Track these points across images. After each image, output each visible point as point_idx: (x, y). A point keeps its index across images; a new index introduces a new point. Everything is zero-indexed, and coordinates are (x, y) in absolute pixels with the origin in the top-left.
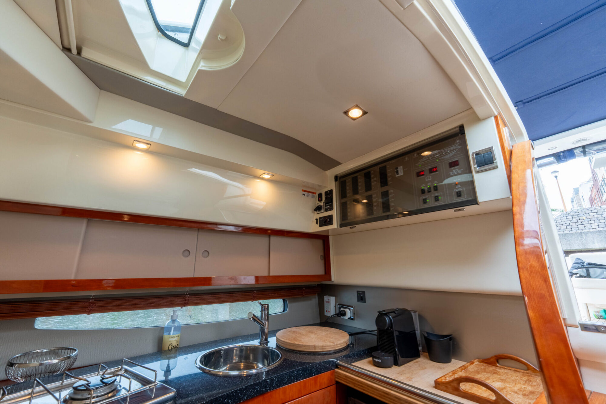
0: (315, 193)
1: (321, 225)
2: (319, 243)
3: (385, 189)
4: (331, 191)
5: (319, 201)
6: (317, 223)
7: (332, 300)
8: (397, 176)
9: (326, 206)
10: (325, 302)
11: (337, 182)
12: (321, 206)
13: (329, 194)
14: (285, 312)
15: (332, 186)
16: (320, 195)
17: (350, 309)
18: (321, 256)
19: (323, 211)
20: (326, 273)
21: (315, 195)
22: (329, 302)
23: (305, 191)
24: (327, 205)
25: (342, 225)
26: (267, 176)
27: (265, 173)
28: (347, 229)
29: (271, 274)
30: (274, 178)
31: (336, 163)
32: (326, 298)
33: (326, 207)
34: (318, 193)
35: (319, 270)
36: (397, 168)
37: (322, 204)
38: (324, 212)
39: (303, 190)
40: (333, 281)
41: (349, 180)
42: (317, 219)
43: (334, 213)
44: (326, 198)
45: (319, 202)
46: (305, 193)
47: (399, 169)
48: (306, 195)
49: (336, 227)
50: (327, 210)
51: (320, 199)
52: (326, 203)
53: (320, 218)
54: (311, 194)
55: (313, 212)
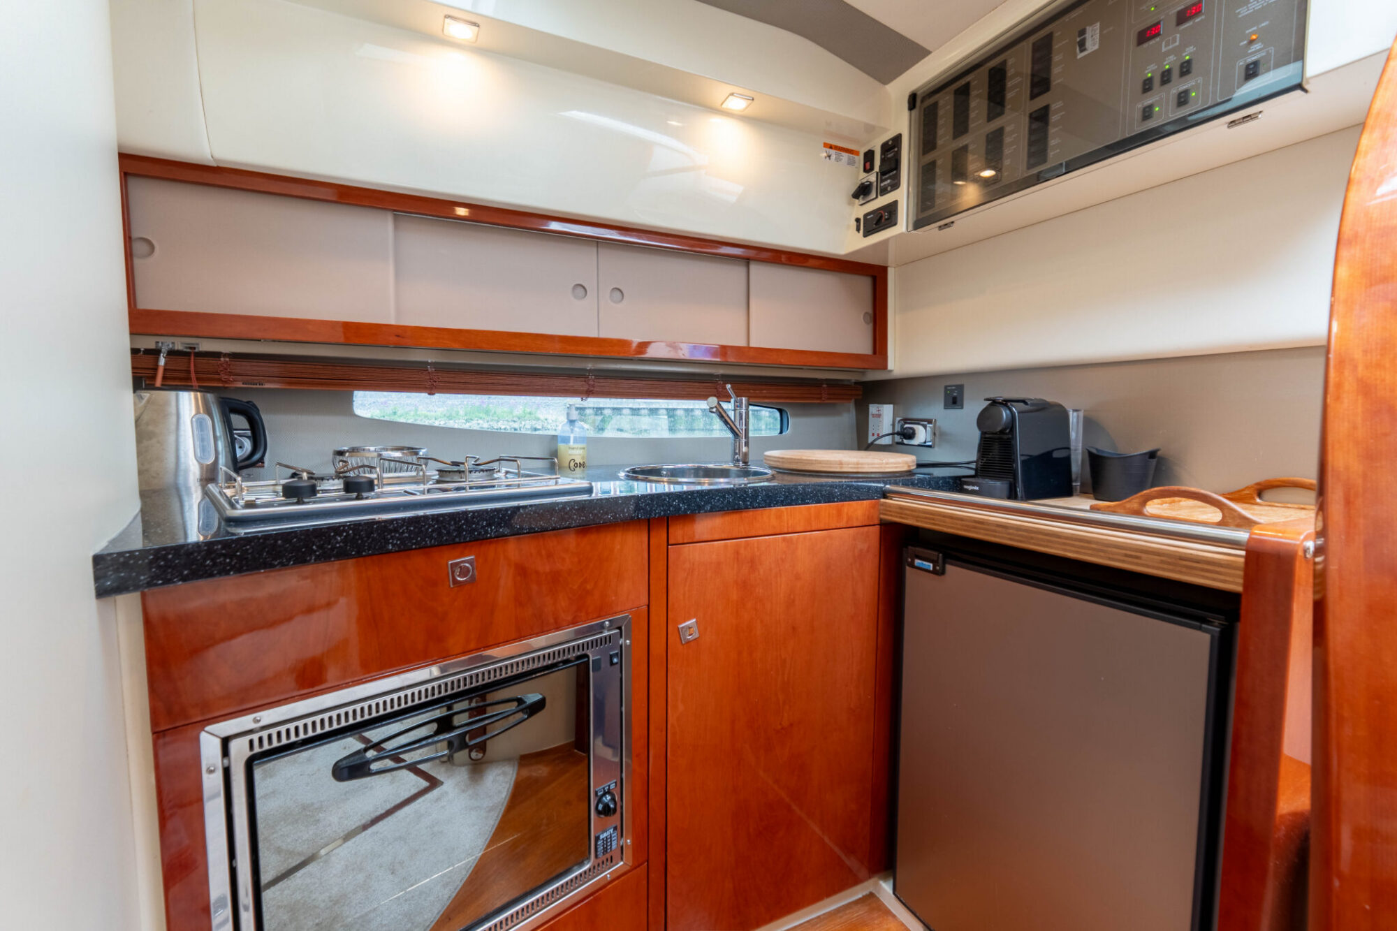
0: (857, 153)
1: (867, 233)
2: (863, 284)
3: (1040, 102)
4: (897, 140)
5: (866, 170)
6: (858, 230)
7: (887, 411)
8: (1080, 56)
9: (882, 181)
10: (870, 417)
11: (914, 112)
12: (871, 184)
13: (892, 147)
14: (784, 433)
15: (900, 123)
16: (869, 156)
17: (925, 427)
18: (866, 313)
19: (873, 195)
20: (875, 352)
21: (856, 157)
22: (879, 416)
23: (831, 147)
24: (884, 177)
25: (918, 224)
26: (737, 104)
27: (732, 94)
28: (931, 231)
29: (753, 345)
30: (755, 109)
31: (917, 53)
32: (873, 409)
33: (882, 185)
34: (863, 150)
35: (860, 344)
36: (1083, 32)
37: (872, 178)
38: (877, 197)
39: (826, 145)
40: (891, 371)
41: (946, 103)
42: (858, 220)
43: (903, 196)
44: (883, 160)
45: (865, 175)
46: (832, 152)
47: (1088, 35)
48: (833, 157)
49: (903, 229)
50: (884, 191)
51: (868, 169)
52: (883, 173)
53: (866, 216)
54: (845, 156)
55: (850, 204)
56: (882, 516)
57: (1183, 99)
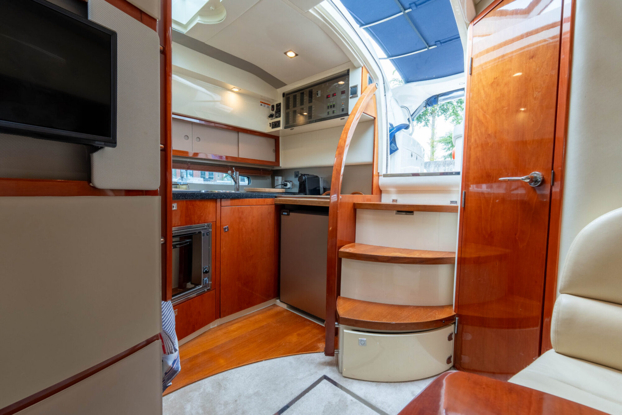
0: (270, 105)
1: (273, 128)
2: (272, 141)
3: (310, 104)
4: (280, 104)
5: (272, 110)
6: (270, 126)
7: (280, 178)
8: (317, 96)
9: (276, 114)
10: (275, 180)
11: (284, 98)
12: (273, 114)
13: (279, 105)
14: (249, 185)
15: (281, 100)
16: (273, 106)
17: (290, 183)
18: (273, 150)
19: (274, 117)
20: (276, 161)
21: (269, 106)
22: (278, 180)
23: (262, 103)
24: (277, 113)
25: (286, 128)
26: (236, 90)
27: (234, 88)
28: (288, 130)
29: (240, 157)
30: (240, 91)
31: (283, 85)
32: (276, 178)
33: (277, 115)
34: (271, 104)
35: (272, 159)
36: (317, 92)
37: (274, 113)
38: (275, 118)
39: (261, 102)
40: (281, 167)
41: (291, 97)
42: (270, 124)
43: (281, 119)
44: (276, 109)
45: (272, 111)
46: (263, 104)
47: (318, 93)
48: (263, 105)
49: (282, 128)
50: (277, 117)
51: (273, 110)
52: (276, 112)
53: (272, 123)
54: (266, 105)
55: (268, 119)
56: (275, 203)
57: (333, 112)
